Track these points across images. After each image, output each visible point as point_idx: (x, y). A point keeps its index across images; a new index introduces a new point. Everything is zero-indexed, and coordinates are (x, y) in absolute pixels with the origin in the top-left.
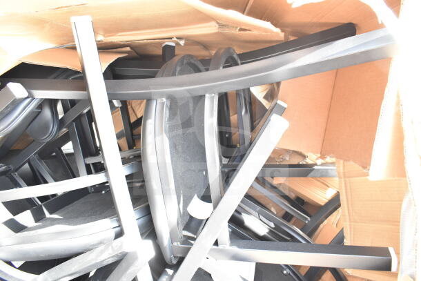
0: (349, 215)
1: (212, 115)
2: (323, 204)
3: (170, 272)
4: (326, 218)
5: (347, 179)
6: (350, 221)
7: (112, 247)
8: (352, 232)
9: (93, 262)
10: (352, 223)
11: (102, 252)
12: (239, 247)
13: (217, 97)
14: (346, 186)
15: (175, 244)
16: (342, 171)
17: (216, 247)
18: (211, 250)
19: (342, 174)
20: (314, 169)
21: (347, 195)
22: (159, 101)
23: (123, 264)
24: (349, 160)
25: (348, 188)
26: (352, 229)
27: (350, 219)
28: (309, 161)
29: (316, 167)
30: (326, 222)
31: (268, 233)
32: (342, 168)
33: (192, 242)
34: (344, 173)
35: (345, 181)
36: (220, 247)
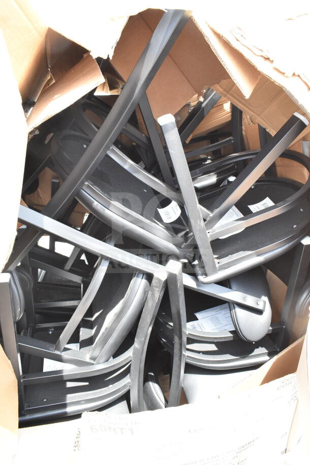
0: (254, 112)
1: (125, 161)
2: (230, 119)
3: (196, 262)
4: (241, 125)
5: (230, 92)
6: (259, 116)
7: (155, 287)
8: (267, 122)
9: (155, 304)
10: (261, 116)
11: (153, 295)
12: (217, 208)
13: (114, 146)
14: (234, 97)
15: (183, 246)
16: (222, 90)
17: (206, 222)
18: (206, 225)
19: (224, 92)
20: (203, 108)
21: (240, 102)
22: (84, 188)
23: (171, 287)
24: (220, 81)
25: (237, 96)
26: (265, 119)
27: (257, 114)
28: (194, 104)
29: (203, 105)
30: (243, 127)
31: (217, 177)
32: (220, 89)
33: (191, 234)
34: (224, 90)
35: (230, 94)
36: (208, 219)
